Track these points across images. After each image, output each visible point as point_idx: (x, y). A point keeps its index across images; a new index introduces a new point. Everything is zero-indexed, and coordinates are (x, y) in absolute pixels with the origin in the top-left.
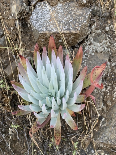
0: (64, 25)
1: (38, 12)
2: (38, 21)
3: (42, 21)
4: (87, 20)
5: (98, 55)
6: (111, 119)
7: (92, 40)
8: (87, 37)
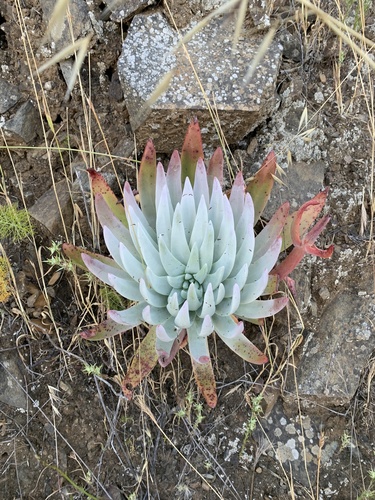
0: (216, 87)
1: (139, 46)
2: (143, 71)
3: (154, 72)
4: (275, 76)
5: (298, 169)
6: (330, 336)
7: (282, 129)
8: (269, 120)
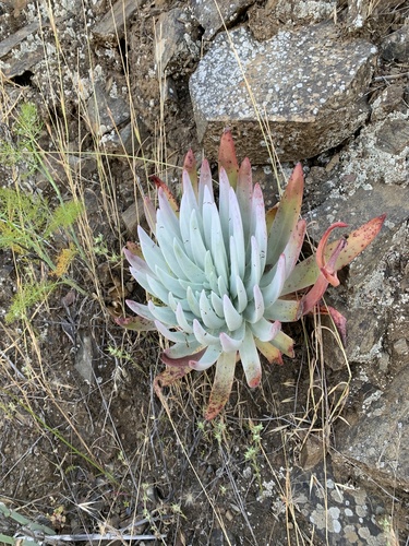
1: (216, 62)
2: (211, 85)
5: (385, 193)
7: (371, 145)
8: (357, 133)
